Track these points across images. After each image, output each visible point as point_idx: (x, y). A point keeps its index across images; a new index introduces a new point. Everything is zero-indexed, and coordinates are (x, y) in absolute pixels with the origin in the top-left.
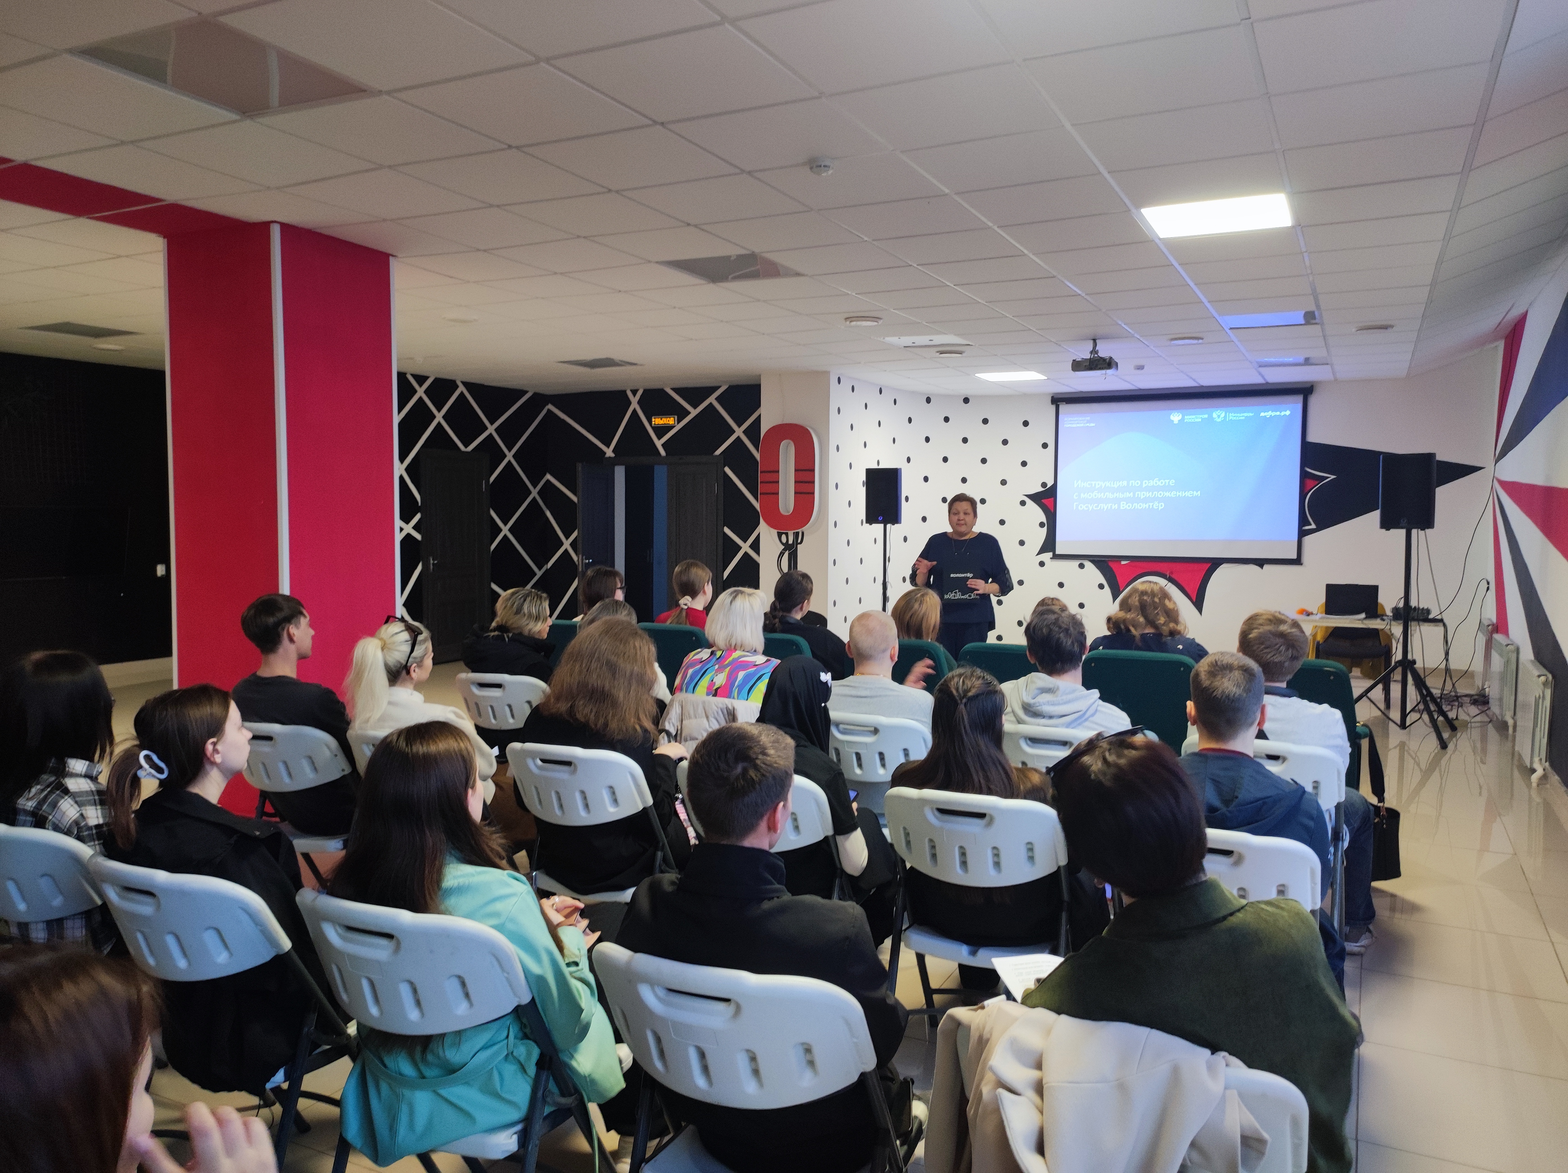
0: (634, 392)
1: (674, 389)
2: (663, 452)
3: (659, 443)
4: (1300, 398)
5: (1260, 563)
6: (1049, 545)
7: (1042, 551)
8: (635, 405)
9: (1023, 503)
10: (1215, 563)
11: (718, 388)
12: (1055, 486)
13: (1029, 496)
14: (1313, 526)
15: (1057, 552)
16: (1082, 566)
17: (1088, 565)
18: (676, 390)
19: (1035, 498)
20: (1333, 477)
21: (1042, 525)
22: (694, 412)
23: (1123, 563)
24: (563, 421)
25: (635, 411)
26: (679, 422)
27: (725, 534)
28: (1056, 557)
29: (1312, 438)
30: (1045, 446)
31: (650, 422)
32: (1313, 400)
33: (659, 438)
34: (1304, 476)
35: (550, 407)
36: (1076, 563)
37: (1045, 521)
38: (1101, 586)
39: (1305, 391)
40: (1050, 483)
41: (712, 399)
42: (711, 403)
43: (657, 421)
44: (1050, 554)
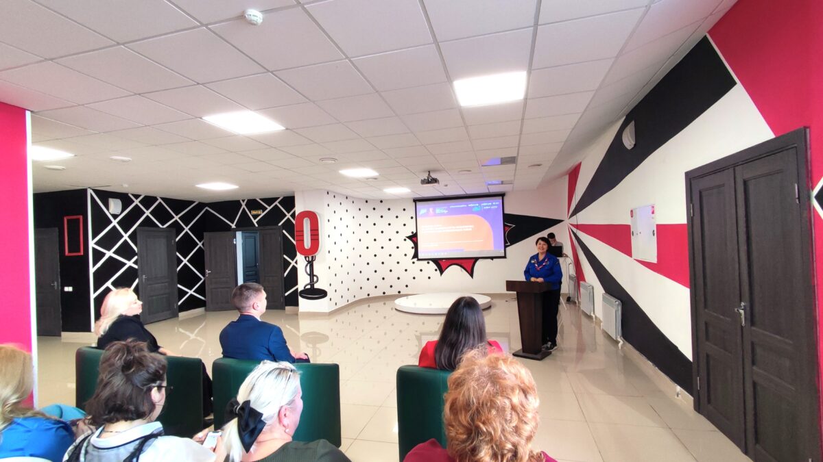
0: (243, 201)
1: (260, 199)
2: (256, 225)
3: (255, 222)
4: (501, 198)
5: (492, 258)
8: (244, 206)
9: (405, 240)
10: (476, 259)
11: (279, 198)
12: (416, 233)
15: (419, 258)
16: (428, 263)
17: (431, 262)
19: (410, 238)
22: (269, 208)
23: (443, 261)
24: (213, 214)
25: (244, 209)
26: (263, 212)
27: (284, 258)
29: (506, 212)
30: (412, 218)
31: (250, 213)
32: (505, 198)
33: (255, 219)
35: (207, 208)
38: (436, 270)
39: (502, 195)
42: (276, 204)
43: (254, 212)
44: (416, 259)
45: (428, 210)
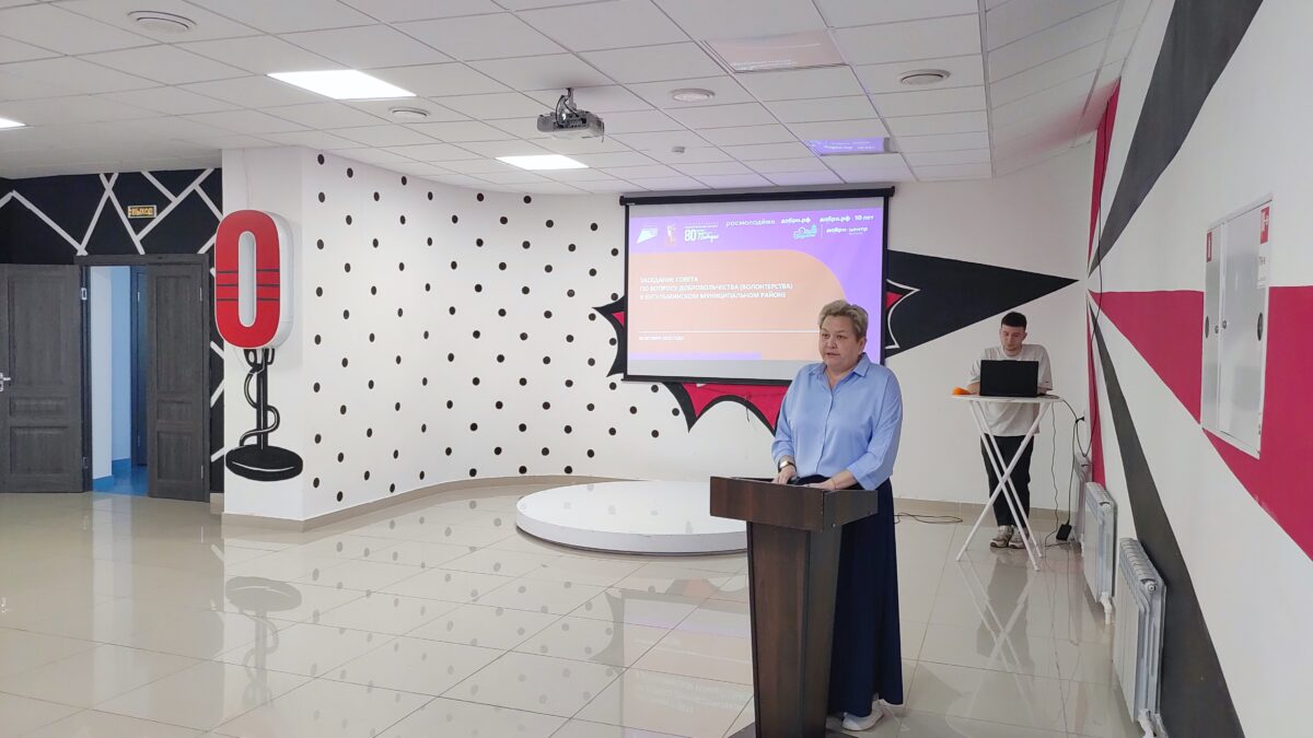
0: (108, 176)
1: (152, 173)
2: (141, 251)
3: (137, 239)
4: (880, 201)
6: (620, 365)
7: (612, 372)
8: (109, 193)
9: (592, 317)
11: (202, 171)
12: (625, 298)
13: (597, 309)
14: (897, 346)
15: (630, 373)
16: (655, 389)
17: (662, 387)
18: (153, 174)
19: (605, 311)
20: (917, 290)
21: (612, 342)
22: (176, 201)
23: (699, 385)
24: (30, 211)
25: (109, 199)
26: (159, 212)
27: (211, 350)
28: (628, 378)
29: (892, 247)
30: (615, 252)
31: (126, 213)
32: (894, 202)
33: (137, 231)
34: (886, 288)
35: (15, 194)
36: (649, 385)
37: (616, 337)
38: (676, 412)
39: (886, 193)
40: (621, 295)
41: (195, 186)
42: (194, 191)
43: (136, 211)
44: (621, 376)
45: (662, 233)
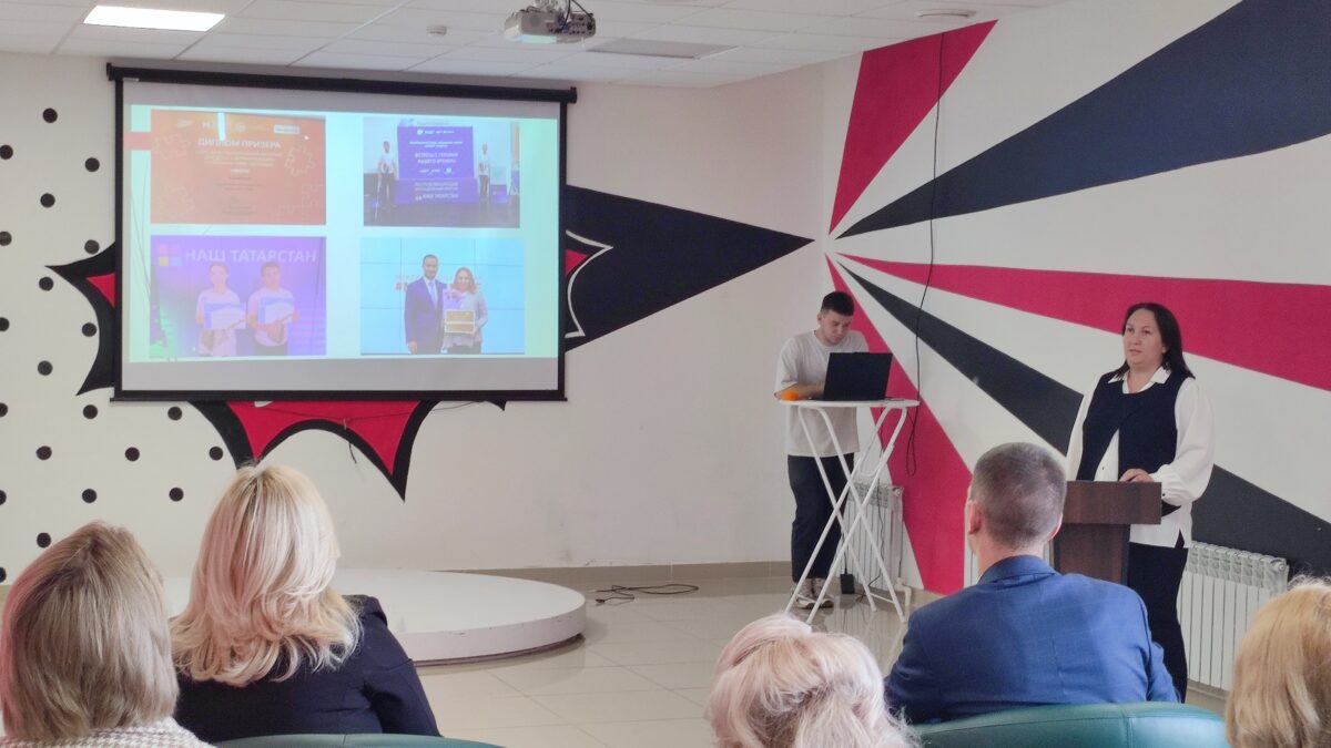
4: (556, 107)
5: (500, 398)
6: (106, 371)
7: (90, 384)
9: (46, 284)
10: (425, 401)
13: (58, 269)
14: (581, 333)
15: (125, 387)
16: (175, 414)
17: (188, 409)
19: (73, 273)
20: (608, 248)
21: (88, 330)
23: (259, 404)
28: (122, 396)
30: (92, 165)
34: (566, 245)
36: (163, 408)
37: (95, 321)
38: (216, 454)
39: (562, 97)
40: (105, 242)
44: (109, 392)
